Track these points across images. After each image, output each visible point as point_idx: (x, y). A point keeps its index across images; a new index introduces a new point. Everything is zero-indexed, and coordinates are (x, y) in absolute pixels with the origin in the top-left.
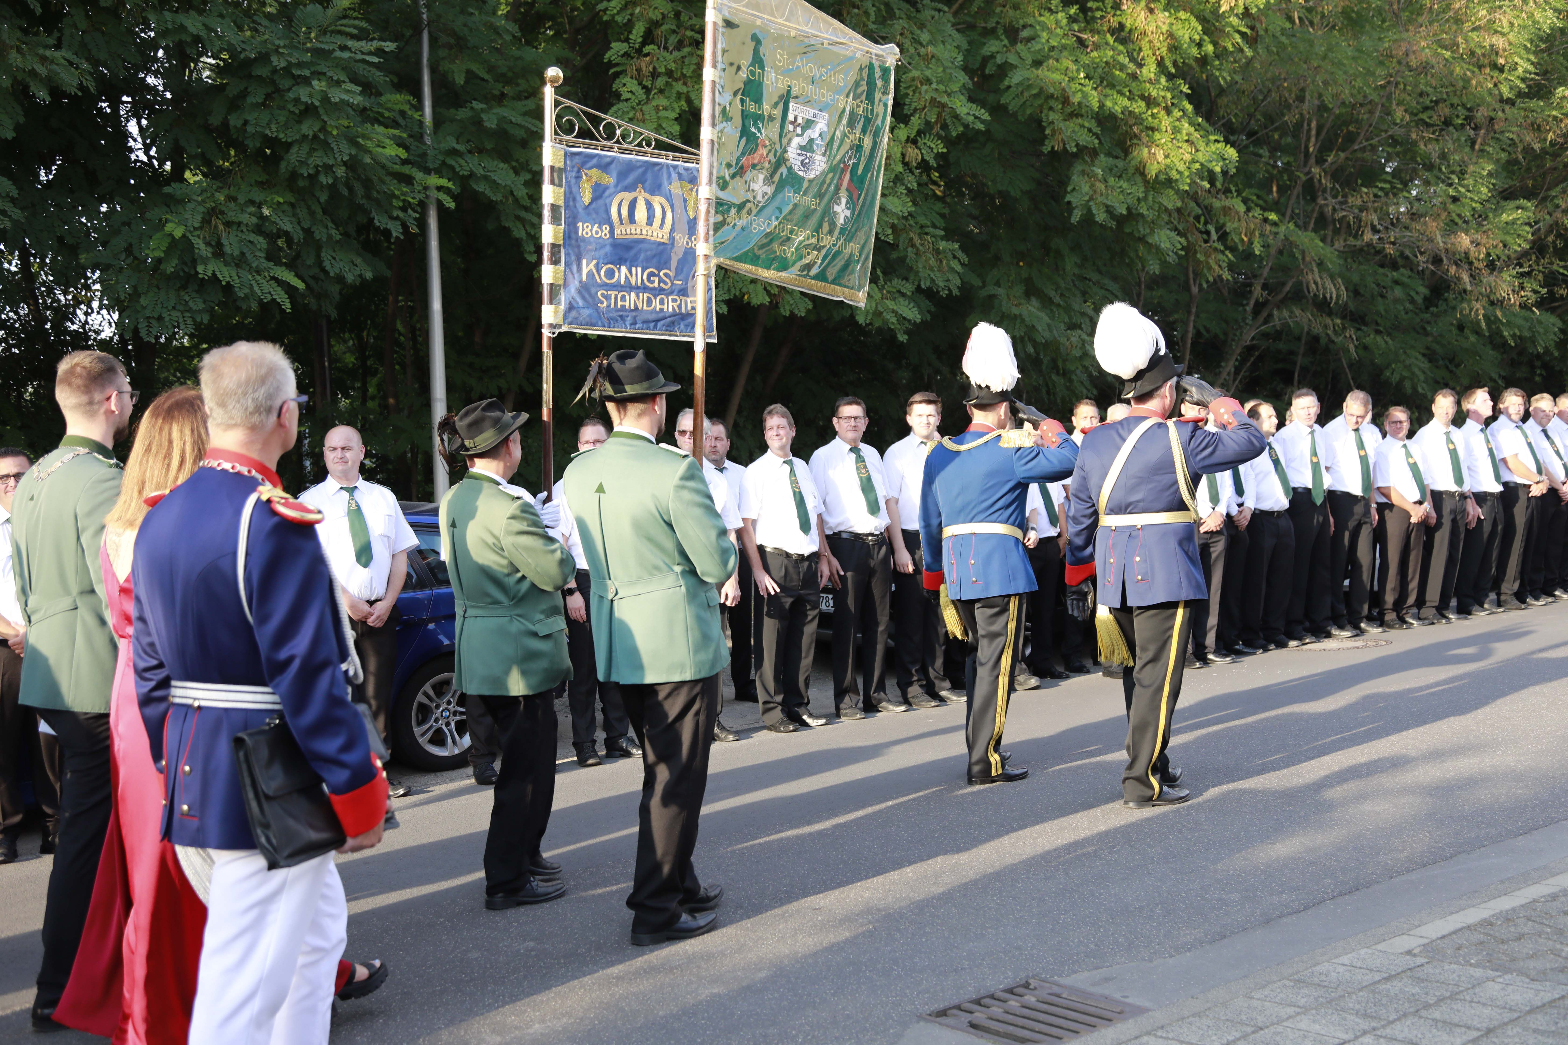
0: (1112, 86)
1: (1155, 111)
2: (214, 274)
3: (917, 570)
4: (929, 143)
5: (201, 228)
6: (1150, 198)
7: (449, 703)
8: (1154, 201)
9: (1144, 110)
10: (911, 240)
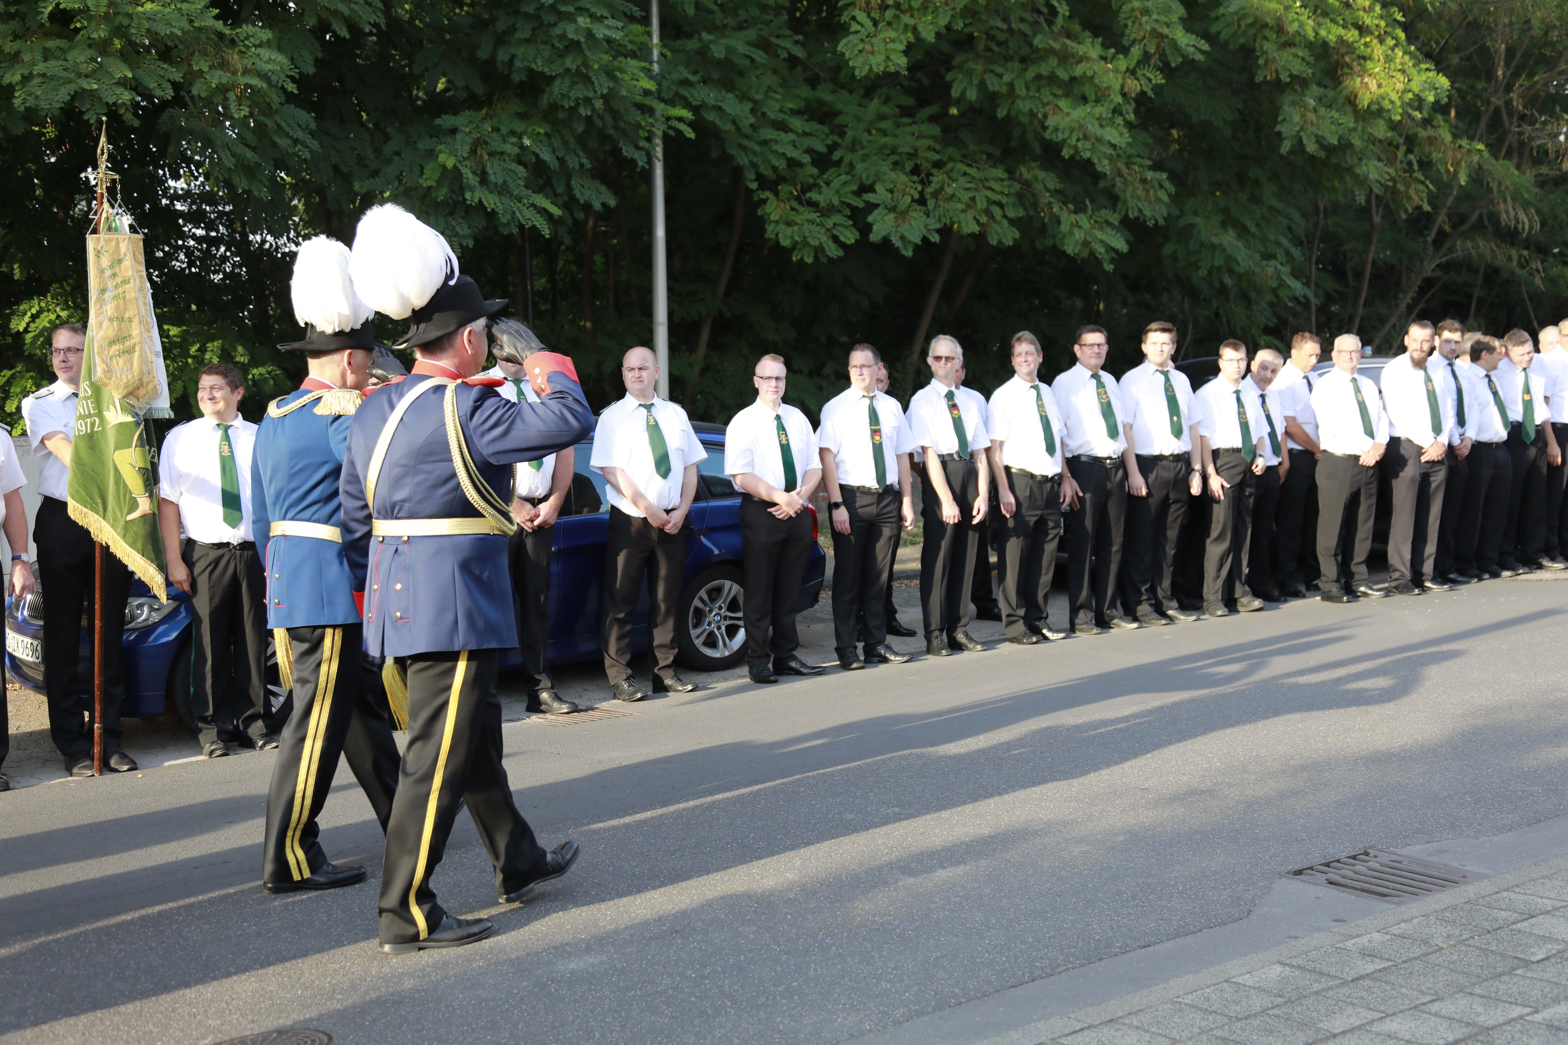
0: (1325, 14)
1: (1368, 39)
2: (480, 201)
3: (1149, 494)
4: (1148, 75)
5: (468, 158)
6: (1360, 129)
7: (720, 608)
8: (1363, 131)
9: (1358, 38)
10: (1119, 170)
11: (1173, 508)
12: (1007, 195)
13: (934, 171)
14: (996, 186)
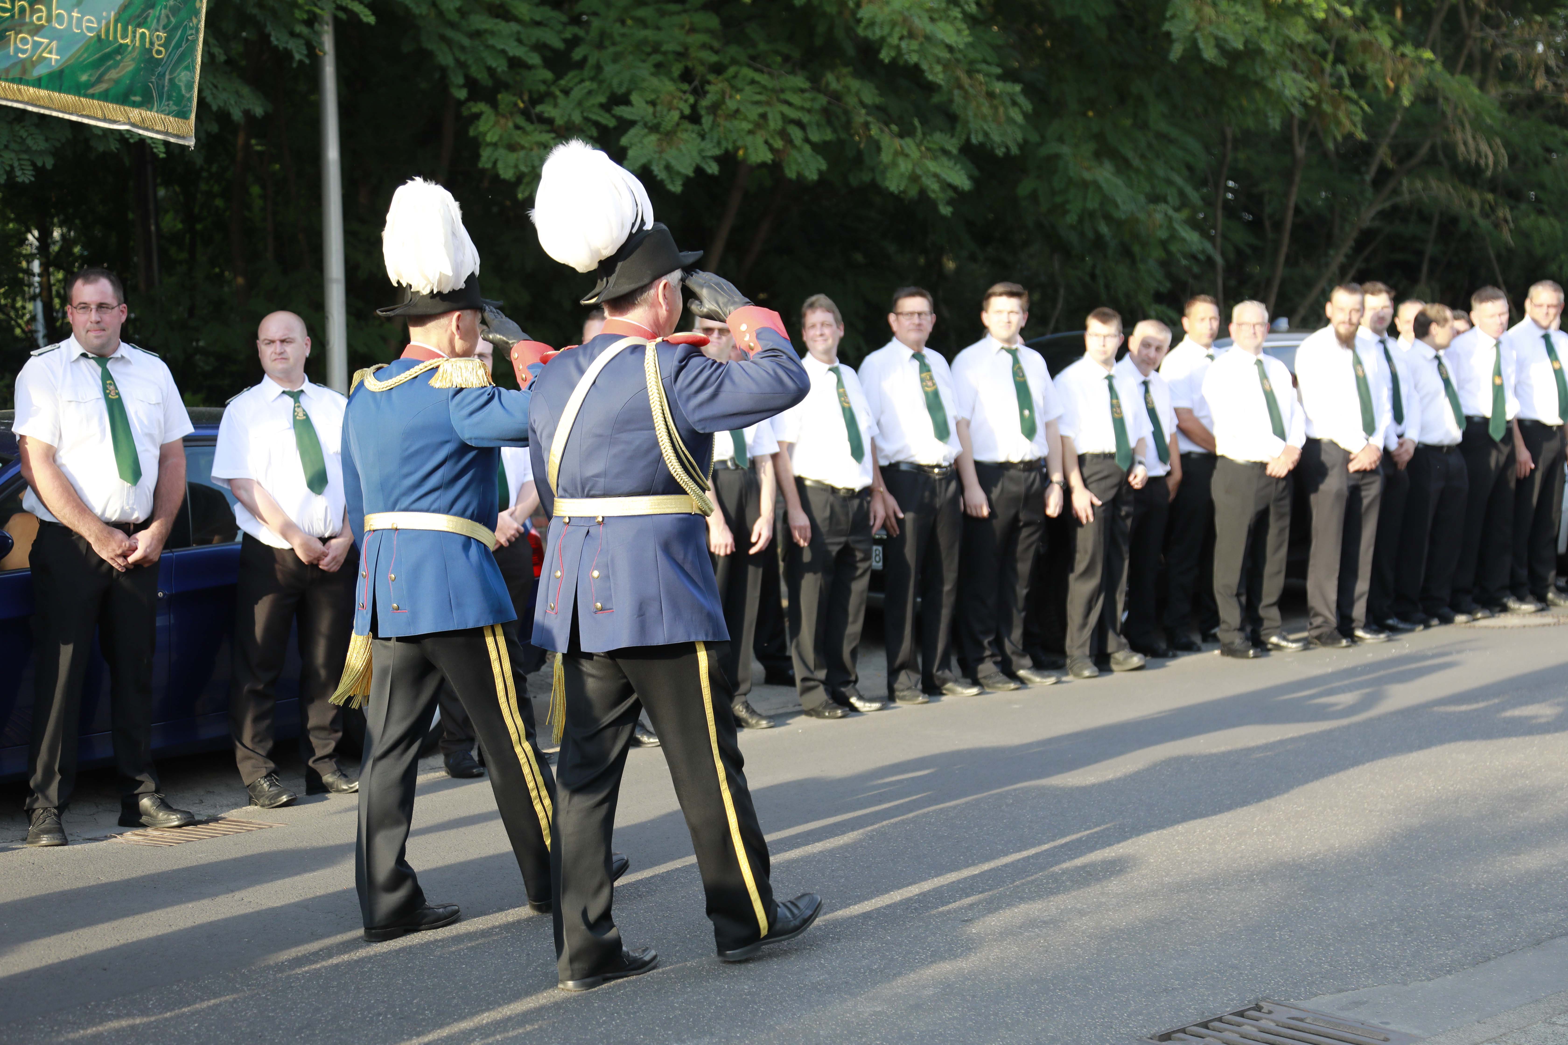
3: (992, 514)
6: (1272, 29)
8: (1277, 32)
10: (958, 79)
11: (1025, 533)
12: (809, 111)
13: (711, 77)
14: (796, 99)
